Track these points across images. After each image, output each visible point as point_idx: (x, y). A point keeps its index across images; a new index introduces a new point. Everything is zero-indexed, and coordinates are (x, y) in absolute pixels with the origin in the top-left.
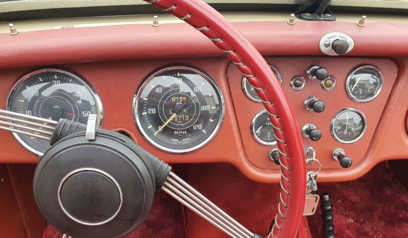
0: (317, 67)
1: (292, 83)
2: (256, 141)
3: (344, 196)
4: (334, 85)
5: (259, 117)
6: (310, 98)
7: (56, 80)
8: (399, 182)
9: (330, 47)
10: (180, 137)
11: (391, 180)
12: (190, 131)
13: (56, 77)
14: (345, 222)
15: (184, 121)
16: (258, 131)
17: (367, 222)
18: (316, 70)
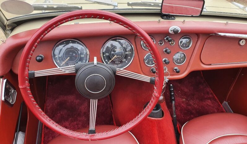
0: (168, 37)
1: (159, 43)
2: (146, 65)
3: (182, 89)
4: (174, 43)
5: (147, 56)
6: (166, 48)
7: (71, 43)
8: (207, 83)
9: (173, 31)
10: (117, 64)
11: (203, 82)
12: (121, 62)
13: (71, 42)
14: (181, 101)
15: (119, 58)
16: (147, 61)
17: (191, 100)
18: (168, 38)
